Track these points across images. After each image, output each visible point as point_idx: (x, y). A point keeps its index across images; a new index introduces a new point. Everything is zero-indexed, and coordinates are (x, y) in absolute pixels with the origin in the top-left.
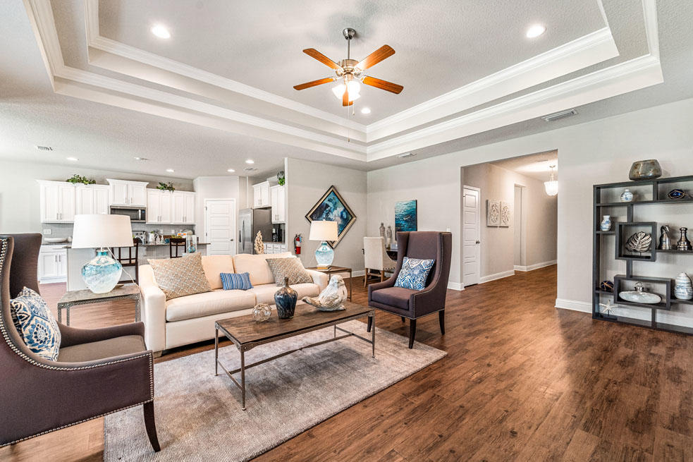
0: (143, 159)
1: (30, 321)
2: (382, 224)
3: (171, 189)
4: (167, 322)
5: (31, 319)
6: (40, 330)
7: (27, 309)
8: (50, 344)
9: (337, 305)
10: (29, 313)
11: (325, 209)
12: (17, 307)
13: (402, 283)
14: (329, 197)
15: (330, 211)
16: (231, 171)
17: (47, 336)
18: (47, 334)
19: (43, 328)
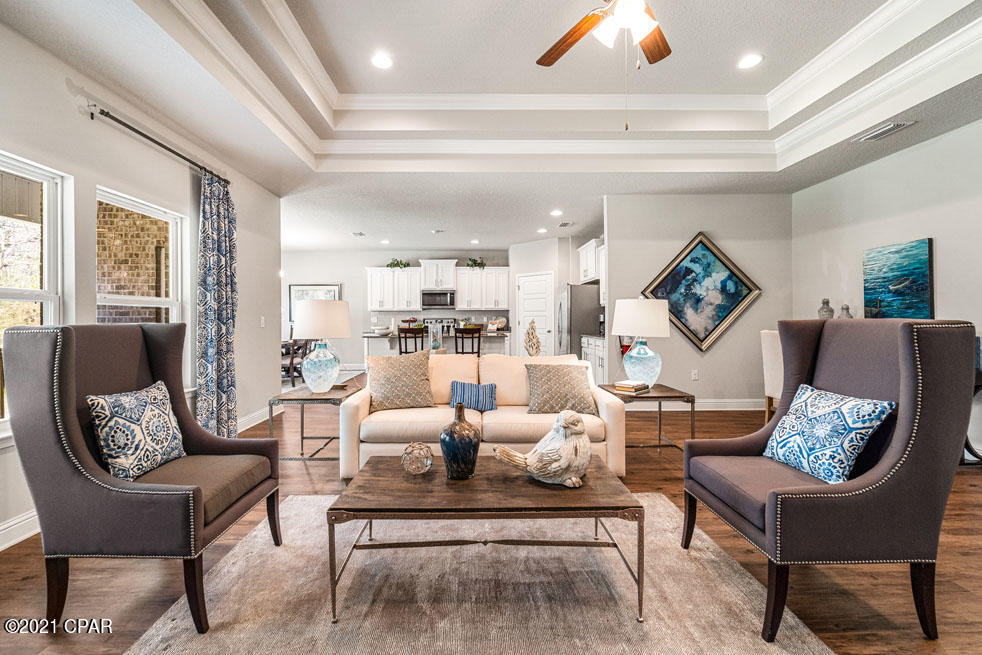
0: (438, 231)
1: (107, 422)
2: (826, 303)
3: (482, 265)
4: (362, 442)
5: (109, 420)
6: (119, 433)
7: (107, 408)
8: (130, 452)
9: (555, 474)
10: (108, 413)
11: (684, 277)
12: (93, 405)
13: (781, 452)
14: (693, 255)
15: (695, 280)
16: (542, 231)
17: (129, 442)
18: (128, 440)
19: (124, 432)
